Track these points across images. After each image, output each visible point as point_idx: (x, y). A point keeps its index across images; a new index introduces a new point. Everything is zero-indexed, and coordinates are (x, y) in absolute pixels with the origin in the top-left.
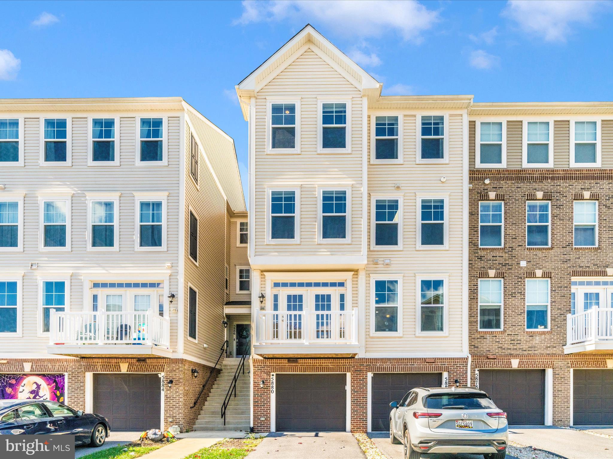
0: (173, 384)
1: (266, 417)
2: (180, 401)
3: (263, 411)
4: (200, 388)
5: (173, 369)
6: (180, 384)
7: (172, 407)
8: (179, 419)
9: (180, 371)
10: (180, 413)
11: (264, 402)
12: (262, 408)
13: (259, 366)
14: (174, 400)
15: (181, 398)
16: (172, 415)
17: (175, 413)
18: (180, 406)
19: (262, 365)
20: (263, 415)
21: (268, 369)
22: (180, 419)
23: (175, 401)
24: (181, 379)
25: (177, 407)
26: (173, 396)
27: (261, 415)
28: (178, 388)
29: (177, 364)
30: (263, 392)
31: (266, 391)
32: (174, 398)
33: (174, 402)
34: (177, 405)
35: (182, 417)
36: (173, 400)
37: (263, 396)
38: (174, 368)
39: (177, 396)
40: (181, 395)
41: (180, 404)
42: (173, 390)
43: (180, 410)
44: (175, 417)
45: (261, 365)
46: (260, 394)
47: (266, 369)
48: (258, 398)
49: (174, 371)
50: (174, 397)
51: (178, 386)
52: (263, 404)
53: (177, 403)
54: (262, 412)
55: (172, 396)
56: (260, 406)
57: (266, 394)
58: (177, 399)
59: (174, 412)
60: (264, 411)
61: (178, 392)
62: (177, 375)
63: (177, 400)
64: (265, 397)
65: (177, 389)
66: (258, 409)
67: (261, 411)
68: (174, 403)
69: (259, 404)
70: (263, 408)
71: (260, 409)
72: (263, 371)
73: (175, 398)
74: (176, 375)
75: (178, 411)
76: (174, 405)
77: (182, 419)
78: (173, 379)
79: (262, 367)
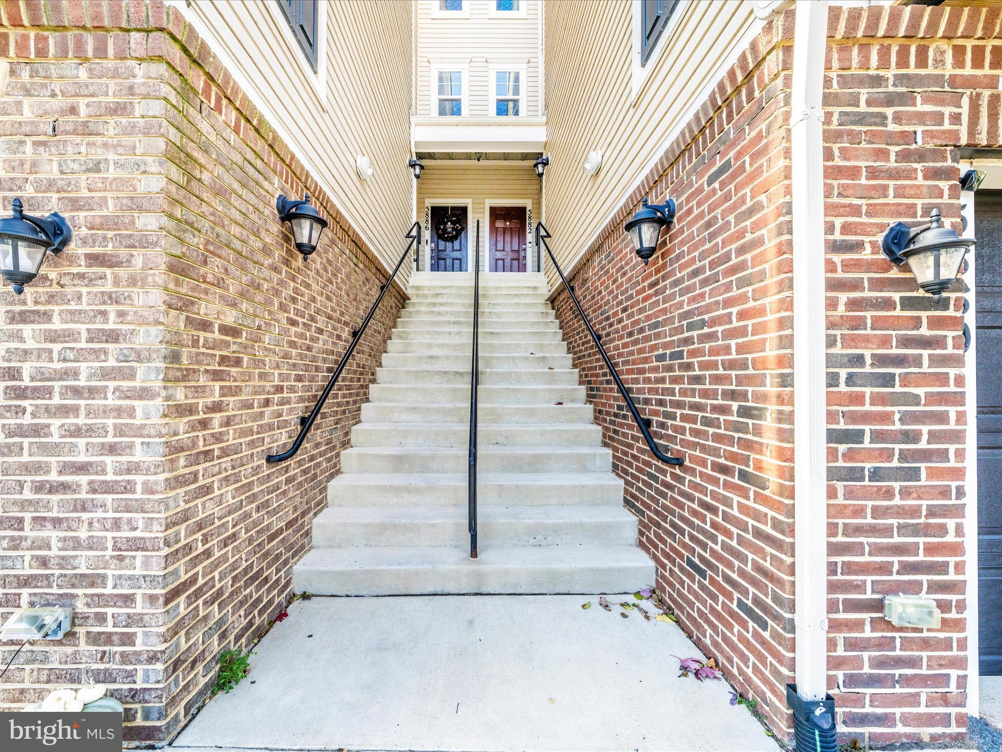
0: (72, 260)
1: (935, 587)
2: (139, 431)
3: (903, 529)
4: (339, 337)
5: (73, 110)
6: (138, 261)
7: (64, 487)
8: (129, 600)
9: (130, 131)
10: (138, 545)
11: (913, 437)
12: (889, 494)
13: (862, 81)
14: (82, 420)
15: (144, 394)
16: (64, 562)
17: (93, 544)
18: (139, 479)
19: (890, 74)
20: (907, 568)
21: (938, 118)
22: (140, 607)
23: (90, 430)
24: (137, 205)
25: (109, 488)
26: (76, 374)
27: (885, 569)
28: (113, 299)
29: (109, 64)
30: (906, 342)
31: (924, 331)
32: (77, 392)
33: (77, 432)
34: (109, 460)
35: (150, 580)
36: (75, 410)
37: (906, 380)
38: (82, 103)
39: (106, 374)
40: (141, 370)
41: (139, 455)
42: (74, 316)
43: (139, 518)
44: (92, 580)
45: (878, 81)
46: (880, 360)
47: (921, 118)
48: (859, 399)
49: (85, 130)
50: (82, 382)
51: (117, 282)
52: (903, 456)
53: (112, 449)
54: (896, 539)
55: (64, 375)
56: (876, 475)
57: (934, 361)
58: (111, 401)
59: (83, 534)
60: (916, 530)
61: (113, 337)
62: (112, 173)
63: (105, 412)
64: (921, 391)
65: (112, 309)
66: (859, 512)
67: (887, 531)
68: (81, 442)
69: (869, 455)
70: (905, 493)
71: (877, 512)
72: (891, 140)
73: (92, 392)
74: (96, 168)
75: (117, 524)
76: (82, 468)
77: (152, 599)
78: (75, 204)
79: (890, 100)
